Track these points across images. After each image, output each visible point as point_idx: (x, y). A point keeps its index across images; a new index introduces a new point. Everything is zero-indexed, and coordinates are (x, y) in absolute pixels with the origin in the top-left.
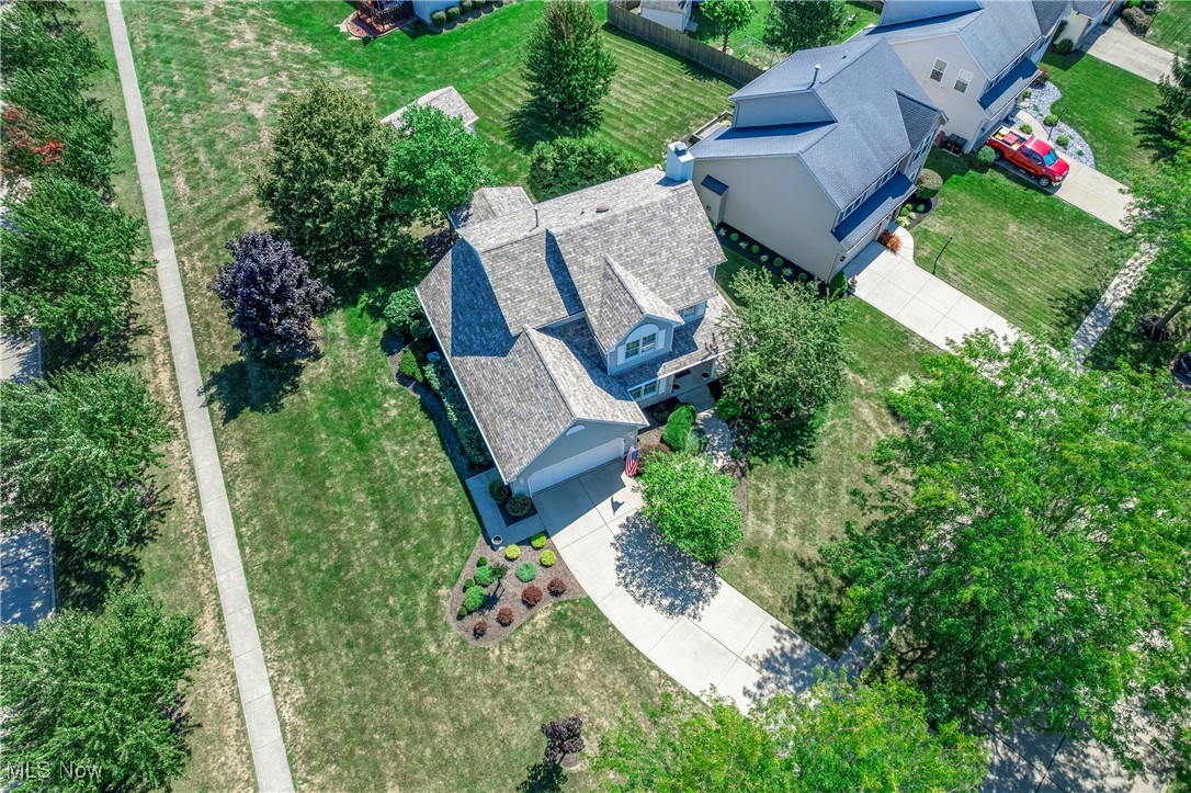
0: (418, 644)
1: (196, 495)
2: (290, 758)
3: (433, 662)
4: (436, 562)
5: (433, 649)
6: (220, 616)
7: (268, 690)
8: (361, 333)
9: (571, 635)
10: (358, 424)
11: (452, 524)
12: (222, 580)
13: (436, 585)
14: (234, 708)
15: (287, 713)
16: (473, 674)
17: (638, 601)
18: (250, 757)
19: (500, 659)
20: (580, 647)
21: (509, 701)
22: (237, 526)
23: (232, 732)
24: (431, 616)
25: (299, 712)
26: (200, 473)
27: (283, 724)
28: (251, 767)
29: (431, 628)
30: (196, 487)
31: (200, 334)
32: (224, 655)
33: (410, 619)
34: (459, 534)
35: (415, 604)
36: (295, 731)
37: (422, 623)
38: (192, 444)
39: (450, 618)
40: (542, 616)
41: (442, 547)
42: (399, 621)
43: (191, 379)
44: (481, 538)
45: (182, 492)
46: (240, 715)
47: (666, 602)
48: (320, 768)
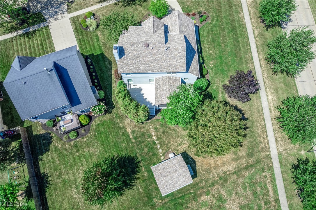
0: (217, 16)
2: (242, 7)
3: (215, 12)
4: (210, 27)
6: (254, 33)
7: (245, 18)
9: (189, 8)
13: (211, 23)
14: (251, 17)
15: (242, 13)
16: (208, 8)
17: (174, 9)
18: (249, 10)
19: (203, 8)
20: (188, 6)
21: (203, 3)
23: (252, 14)
24: (213, 19)
25: (240, 13)
27: (243, 12)
28: (248, 8)
32: (253, 26)
33: (217, 20)
34: (204, 30)
35: (216, 22)
36: (241, 10)
37: (215, 18)
38: (261, 73)
39: (210, 17)
40: (193, 12)
41: (208, 29)
42: (220, 20)
44: (200, 28)
45: (263, 62)
46: (250, 16)
47: (170, 7)
48: (237, 4)
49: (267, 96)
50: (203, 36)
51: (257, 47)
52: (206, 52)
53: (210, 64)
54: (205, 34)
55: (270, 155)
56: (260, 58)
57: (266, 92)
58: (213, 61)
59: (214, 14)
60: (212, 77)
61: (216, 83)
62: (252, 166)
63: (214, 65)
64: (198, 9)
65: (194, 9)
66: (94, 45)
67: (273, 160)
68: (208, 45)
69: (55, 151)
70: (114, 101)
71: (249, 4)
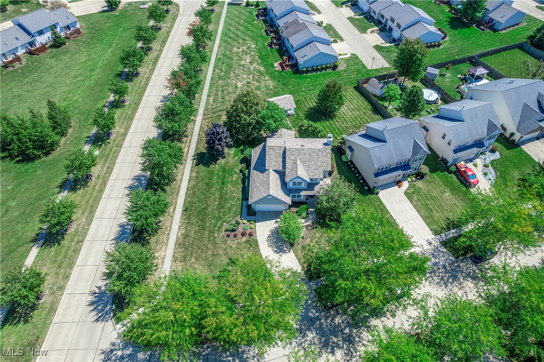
0: (214, 233)
1: (181, 180)
2: (176, 243)
3: (215, 238)
4: (227, 217)
5: (216, 235)
6: (175, 208)
7: (178, 228)
8: (237, 156)
9: (248, 246)
10: (225, 178)
11: (235, 210)
12: (178, 201)
13: (224, 222)
14: (169, 228)
15: (179, 234)
16: (222, 244)
17: (269, 246)
18: (168, 239)
19: (229, 244)
21: (227, 253)
22: (187, 190)
23: (167, 233)
25: (182, 235)
26: (184, 175)
27: (177, 236)
28: (168, 241)
29: (218, 231)
30: (182, 178)
31: (199, 142)
32: (172, 217)
33: (215, 226)
34: (235, 212)
35: (217, 224)
36: (179, 238)
37: (217, 229)
38: (185, 168)
39: (223, 230)
40: (244, 239)
41: (230, 214)
42: (212, 226)
43: (192, 152)
44: (239, 216)
45: (178, 178)
46: (170, 230)
47: (275, 249)
48: (181, 248)
49: (188, 150)
50: (237, 206)
51: (178, 192)
52: (237, 188)
53: (236, 177)
57: (188, 153)
60: (236, 166)
62: (221, 111)
63: (232, 176)
64: (237, 244)
65: (241, 244)
68: (234, 196)
71: (164, 249)
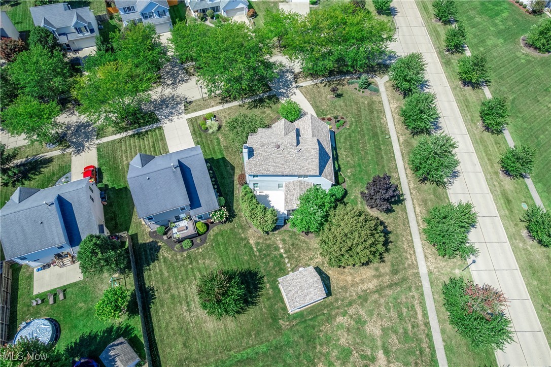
2: (385, 112)
3: (353, 117)
6: (399, 140)
7: (388, 124)
9: (324, 112)
14: (395, 124)
15: (385, 119)
20: (323, 110)
24: (352, 124)
25: (382, 119)
33: (357, 125)
34: (341, 136)
36: (383, 116)
37: (354, 124)
38: (407, 184)
39: (348, 123)
40: (329, 116)
41: (346, 135)
43: (408, 204)
44: (336, 134)
45: (409, 171)
46: (394, 122)
49: (414, 208)
50: (340, 142)
51: (402, 155)
52: (343, 159)
53: (348, 172)
54: (342, 140)
55: (418, 273)
56: (406, 167)
57: (413, 204)
58: (351, 169)
59: (353, 119)
60: (350, 186)
61: (354, 193)
62: (396, 284)
63: (352, 174)
64: (334, 113)
65: (330, 113)
66: (214, 149)
67: (422, 279)
68: (345, 151)
69: (164, 262)
70: (236, 209)
71: (393, 109)
